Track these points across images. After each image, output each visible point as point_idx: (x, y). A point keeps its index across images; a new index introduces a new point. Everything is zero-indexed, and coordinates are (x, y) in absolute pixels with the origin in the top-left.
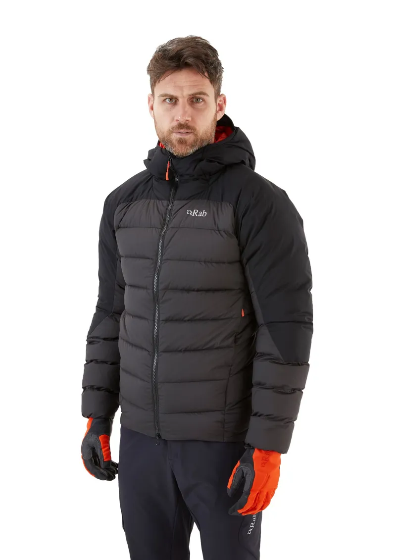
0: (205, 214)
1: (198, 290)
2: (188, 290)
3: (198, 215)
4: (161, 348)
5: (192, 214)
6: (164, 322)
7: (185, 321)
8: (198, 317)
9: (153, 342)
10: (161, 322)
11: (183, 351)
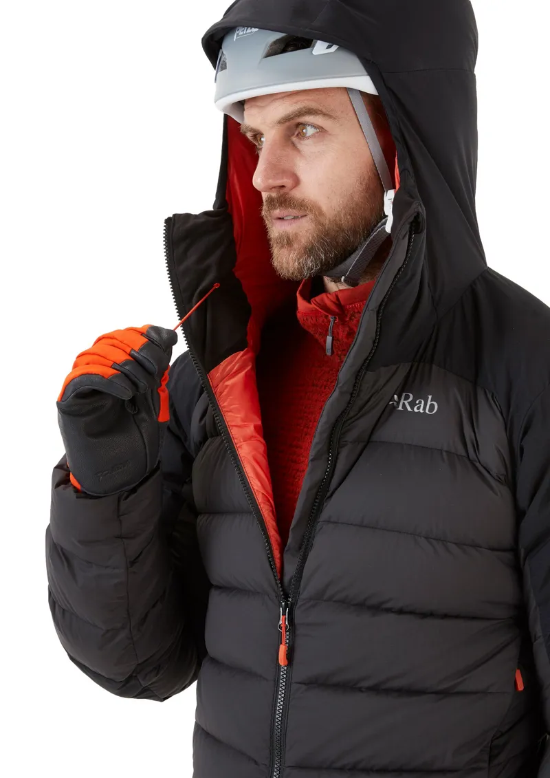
0: (432, 407)
1: (401, 612)
2: (377, 609)
3: (412, 408)
4: (291, 757)
5: (398, 403)
6: (304, 687)
7: (360, 690)
8: (396, 684)
9: (271, 737)
10: (294, 687)
11: (350, 770)
